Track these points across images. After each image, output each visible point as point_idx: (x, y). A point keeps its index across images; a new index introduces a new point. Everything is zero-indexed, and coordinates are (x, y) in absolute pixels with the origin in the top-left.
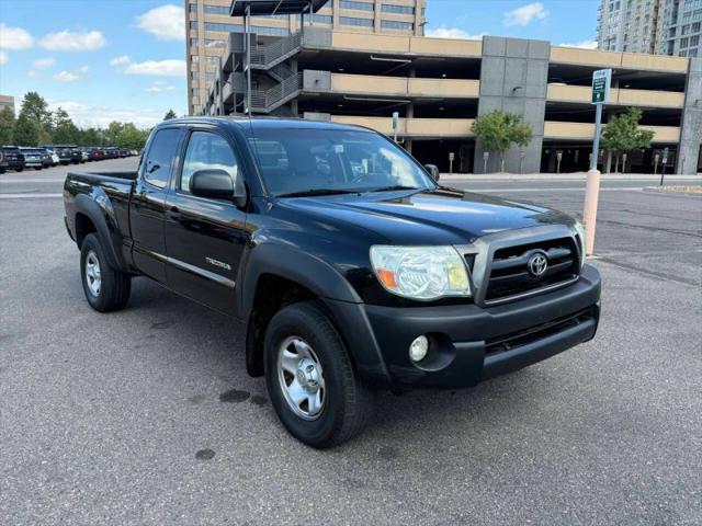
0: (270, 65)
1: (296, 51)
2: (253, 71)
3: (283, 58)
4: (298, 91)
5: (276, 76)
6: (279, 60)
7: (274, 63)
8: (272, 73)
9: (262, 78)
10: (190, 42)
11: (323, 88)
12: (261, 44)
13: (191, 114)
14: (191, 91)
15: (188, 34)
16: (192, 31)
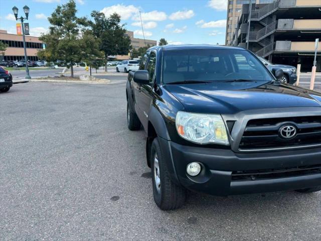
0: (261, 18)
1: (275, 10)
2: (251, 22)
3: (268, 14)
4: (275, 30)
5: (263, 24)
6: (265, 16)
7: (263, 17)
8: (261, 23)
9: (256, 25)
10: (229, 11)
11: (288, 28)
12: (258, 8)
13: (226, 45)
14: (227, 34)
15: (228, 7)
16: (231, 5)
